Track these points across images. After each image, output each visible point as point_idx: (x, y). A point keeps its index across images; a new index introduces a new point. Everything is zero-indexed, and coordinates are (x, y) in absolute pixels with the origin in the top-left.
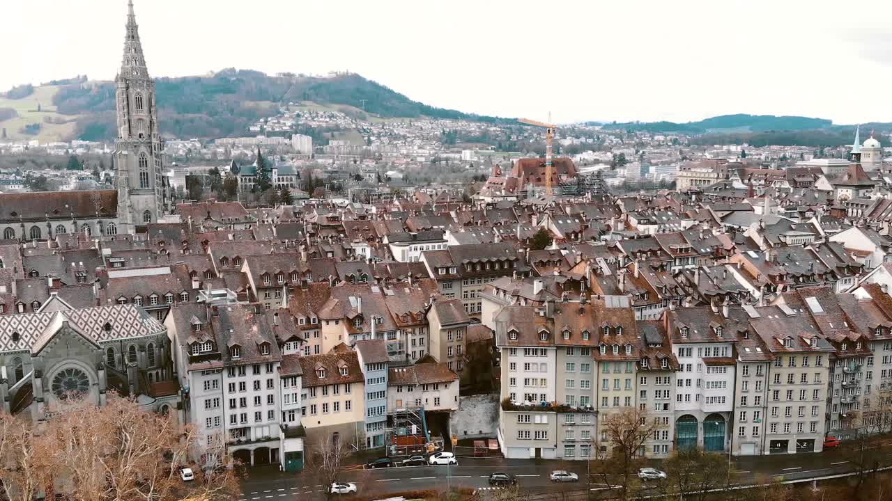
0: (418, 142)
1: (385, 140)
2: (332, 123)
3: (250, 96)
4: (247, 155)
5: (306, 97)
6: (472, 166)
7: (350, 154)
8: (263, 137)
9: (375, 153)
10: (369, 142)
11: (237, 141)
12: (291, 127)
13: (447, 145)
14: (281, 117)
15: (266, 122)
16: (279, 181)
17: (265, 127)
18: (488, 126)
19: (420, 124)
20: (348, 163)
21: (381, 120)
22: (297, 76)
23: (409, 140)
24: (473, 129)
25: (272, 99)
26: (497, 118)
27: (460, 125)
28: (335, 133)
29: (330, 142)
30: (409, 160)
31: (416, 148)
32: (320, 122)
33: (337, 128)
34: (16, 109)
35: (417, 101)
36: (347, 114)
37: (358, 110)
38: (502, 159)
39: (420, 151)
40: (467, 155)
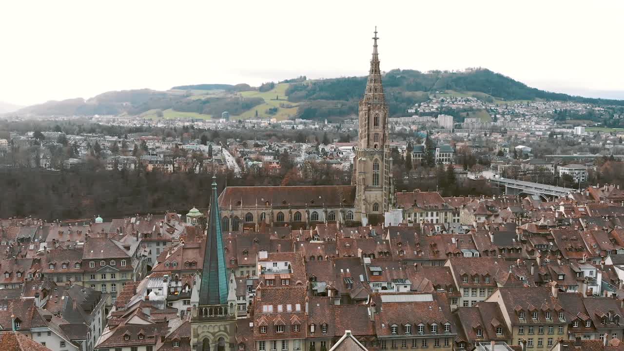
0: (534, 119)
1: (508, 117)
2: (467, 105)
3: (409, 88)
4: (406, 130)
5: (448, 87)
6: (584, 140)
7: (481, 128)
8: (417, 116)
9: (501, 127)
10: (496, 119)
11: (399, 120)
12: (437, 109)
13: (559, 121)
14: (429, 102)
15: (420, 106)
16: (440, 156)
17: (419, 109)
18: (593, 107)
19: (535, 105)
20: (480, 137)
21: (504, 102)
22: (443, 72)
23: (527, 117)
24: (580, 109)
25: (424, 89)
26: (599, 99)
27: (569, 106)
28: (469, 112)
29: (465, 119)
30: (529, 134)
31: (533, 123)
32: (460, 104)
33: (471, 109)
34: (264, 98)
35: (533, 87)
36: (478, 99)
37: (487, 95)
38: (610, 134)
39: (537, 126)
40: (579, 130)
